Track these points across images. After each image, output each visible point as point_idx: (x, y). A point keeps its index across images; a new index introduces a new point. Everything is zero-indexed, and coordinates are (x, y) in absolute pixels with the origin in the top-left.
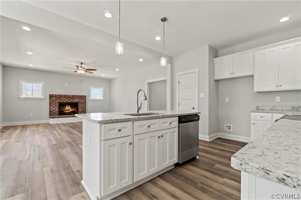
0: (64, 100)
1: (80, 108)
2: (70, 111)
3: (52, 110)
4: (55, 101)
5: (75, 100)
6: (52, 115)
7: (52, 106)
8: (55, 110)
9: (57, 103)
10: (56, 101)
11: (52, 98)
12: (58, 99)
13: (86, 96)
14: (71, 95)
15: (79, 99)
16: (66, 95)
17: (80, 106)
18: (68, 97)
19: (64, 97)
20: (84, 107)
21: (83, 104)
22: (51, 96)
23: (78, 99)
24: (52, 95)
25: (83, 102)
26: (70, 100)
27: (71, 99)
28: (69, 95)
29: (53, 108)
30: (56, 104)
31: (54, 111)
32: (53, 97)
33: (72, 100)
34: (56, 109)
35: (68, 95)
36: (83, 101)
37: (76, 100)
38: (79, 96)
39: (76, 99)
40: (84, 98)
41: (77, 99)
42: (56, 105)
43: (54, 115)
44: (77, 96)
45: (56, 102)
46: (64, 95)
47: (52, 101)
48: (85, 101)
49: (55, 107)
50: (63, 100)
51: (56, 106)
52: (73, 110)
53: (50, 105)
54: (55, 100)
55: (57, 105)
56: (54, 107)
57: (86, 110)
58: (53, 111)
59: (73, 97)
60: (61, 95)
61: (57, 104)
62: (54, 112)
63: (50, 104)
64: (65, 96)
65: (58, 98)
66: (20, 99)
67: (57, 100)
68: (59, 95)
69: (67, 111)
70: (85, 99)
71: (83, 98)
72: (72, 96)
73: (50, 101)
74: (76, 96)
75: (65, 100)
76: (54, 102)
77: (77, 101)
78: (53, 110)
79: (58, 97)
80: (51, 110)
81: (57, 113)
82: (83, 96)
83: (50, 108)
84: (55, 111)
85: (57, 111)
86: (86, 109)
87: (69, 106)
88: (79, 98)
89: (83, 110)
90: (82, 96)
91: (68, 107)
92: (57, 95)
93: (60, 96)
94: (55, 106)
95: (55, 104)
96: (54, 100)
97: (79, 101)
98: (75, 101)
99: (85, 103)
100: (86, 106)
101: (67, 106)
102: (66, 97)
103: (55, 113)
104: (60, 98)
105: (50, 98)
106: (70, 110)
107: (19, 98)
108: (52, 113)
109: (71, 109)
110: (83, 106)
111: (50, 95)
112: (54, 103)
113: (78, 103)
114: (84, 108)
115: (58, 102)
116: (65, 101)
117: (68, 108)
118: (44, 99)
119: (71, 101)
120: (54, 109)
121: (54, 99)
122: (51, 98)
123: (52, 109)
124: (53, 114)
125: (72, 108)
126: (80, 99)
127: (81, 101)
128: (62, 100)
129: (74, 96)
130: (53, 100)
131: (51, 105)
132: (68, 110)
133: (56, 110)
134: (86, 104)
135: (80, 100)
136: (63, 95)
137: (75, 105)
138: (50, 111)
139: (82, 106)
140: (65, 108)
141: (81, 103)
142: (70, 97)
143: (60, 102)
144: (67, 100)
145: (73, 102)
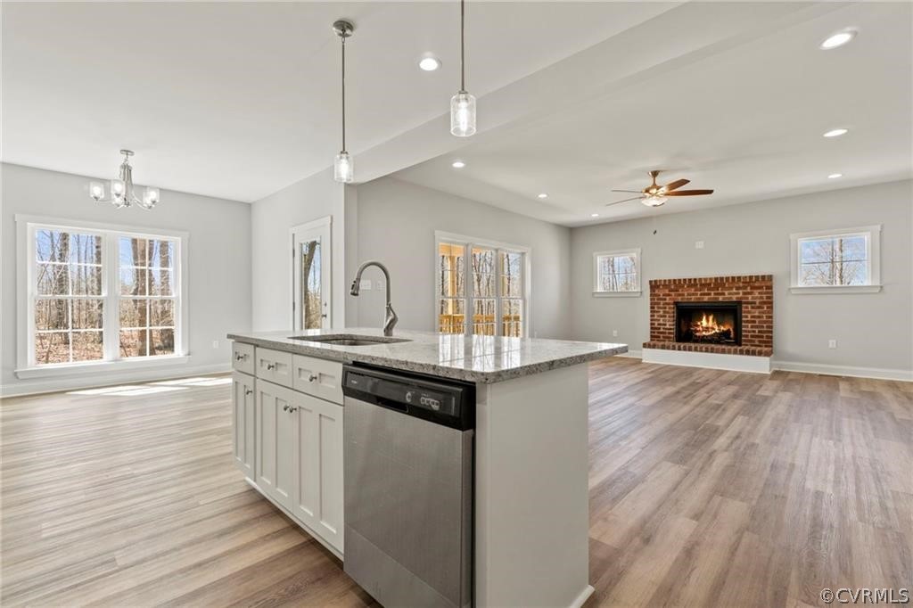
0: (689, 295)
1: (747, 322)
2: (713, 332)
3: (656, 326)
4: (665, 299)
5: (726, 292)
6: (656, 338)
7: (656, 314)
8: (665, 325)
9: (668, 304)
10: (668, 298)
11: (657, 292)
12: (673, 293)
13: (771, 277)
14: (711, 279)
15: (741, 291)
16: (695, 280)
17: (747, 314)
18: (702, 285)
19: (690, 286)
20: (765, 319)
21: (759, 307)
22: (654, 286)
23: (738, 288)
24: (656, 281)
25: (758, 301)
26: (709, 294)
27: (712, 292)
28: (705, 279)
29: (659, 320)
30: (667, 306)
31: (662, 327)
32: (658, 287)
33: (715, 294)
34: (668, 324)
35: (700, 279)
36: (757, 295)
38: (739, 278)
39: (731, 288)
41: (734, 291)
42: (668, 310)
43: (662, 338)
44: (733, 278)
45: (667, 301)
46: (690, 280)
47: (656, 298)
48: (770, 298)
49: (665, 316)
50: (686, 297)
51: (668, 313)
52: (722, 328)
53: (651, 312)
54: (664, 295)
55: (671, 310)
56: (661, 316)
57: (771, 332)
58: (659, 329)
59: (719, 283)
60: (680, 280)
61: (671, 308)
62: (662, 330)
63: (652, 308)
64: (693, 283)
65: (672, 291)
66: (595, 296)
67: (669, 295)
68: (675, 280)
69: (704, 333)
70: (770, 288)
71: (756, 285)
72: (716, 279)
73: (651, 299)
74: (727, 278)
75: (693, 294)
76: (662, 302)
77: (734, 298)
78: (659, 324)
79: (673, 287)
80: (654, 324)
81: (671, 333)
82: (757, 277)
83: (652, 320)
84: (664, 329)
85: (672, 329)
86: (771, 327)
87: (711, 318)
88: (741, 285)
89: (757, 330)
91: (708, 321)
92: (670, 280)
93: (677, 284)
94: (664, 312)
95: (665, 308)
96: (661, 296)
97: (741, 295)
98: (730, 295)
99: (770, 304)
100: (771, 317)
101: (704, 317)
102: (695, 285)
103: (665, 333)
104: (677, 291)
105: (650, 292)
106: (713, 329)
107: (592, 293)
108: (656, 334)
109: (716, 327)
110: (759, 317)
111: (651, 282)
112: (661, 306)
113: (738, 303)
115: (673, 302)
116: (694, 299)
117: (707, 325)
118: (639, 295)
119: (712, 296)
120: (661, 322)
121: (660, 292)
122: (654, 292)
123: (656, 323)
124: (660, 337)
125: (722, 323)
126: (745, 288)
127: (750, 297)
128: (684, 295)
129: (722, 279)
130: (659, 295)
131: (655, 312)
132: (707, 327)
133: (667, 327)
134: (771, 308)
135: (744, 293)
136: (685, 280)
138: (652, 328)
139: (757, 314)
140: (699, 323)
141: (749, 306)
142: (710, 284)
143: (677, 301)
144: (699, 296)
145: (721, 300)
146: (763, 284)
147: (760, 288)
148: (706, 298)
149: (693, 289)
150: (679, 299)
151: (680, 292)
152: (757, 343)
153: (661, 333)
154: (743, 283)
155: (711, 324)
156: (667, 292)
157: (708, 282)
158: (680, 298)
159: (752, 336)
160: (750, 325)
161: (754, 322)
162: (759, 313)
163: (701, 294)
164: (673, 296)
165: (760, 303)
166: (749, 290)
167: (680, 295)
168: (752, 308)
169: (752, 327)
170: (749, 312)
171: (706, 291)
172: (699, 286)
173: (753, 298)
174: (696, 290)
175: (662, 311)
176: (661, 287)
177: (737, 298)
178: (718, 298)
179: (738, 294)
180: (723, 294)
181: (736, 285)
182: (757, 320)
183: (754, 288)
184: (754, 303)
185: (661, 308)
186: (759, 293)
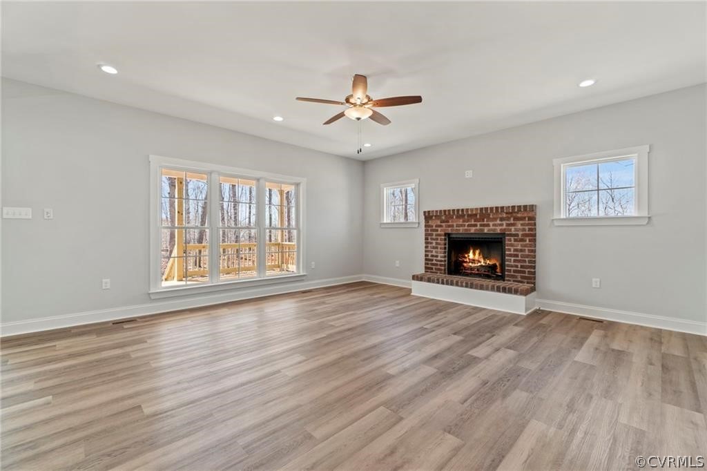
0: (457, 226)
1: (510, 255)
2: (479, 264)
3: (430, 257)
4: (437, 231)
5: (491, 223)
6: (429, 270)
7: (429, 245)
8: (437, 256)
9: (440, 235)
10: (439, 229)
11: (430, 223)
12: (444, 224)
14: (476, 209)
15: (504, 223)
16: (463, 210)
17: (511, 247)
18: (469, 215)
19: (458, 217)
20: (528, 253)
21: (522, 240)
22: (428, 216)
23: (502, 219)
24: (429, 212)
25: (520, 233)
26: (476, 225)
27: (478, 223)
28: (472, 210)
29: (432, 252)
30: (439, 238)
31: (434, 258)
32: (431, 218)
33: (481, 225)
35: (467, 210)
36: (519, 226)
37: (494, 225)
38: (502, 208)
39: (495, 219)
40: (525, 215)
41: (498, 222)
42: (439, 241)
44: (497, 208)
45: (439, 232)
46: (458, 210)
47: (429, 229)
48: (534, 230)
49: (437, 248)
50: (455, 228)
51: (439, 244)
52: (488, 262)
53: (426, 243)
54: (436, 226)
56: (434, 248)
58: (432, 260)
59: (484, 213)
61: (442, 240)
62: (434, 262)
63: (426, 239)
64: (461, 214)
65: (443, 222)
66: (382, 227)
67: (441, 226)
68: (445, 211)
69: (470, 264)
70: (533, 218)
71: (519, 215)
72: (481, 209)
74: (492, 209)
75: (461, 225)
76: (434, 233)
77: (498, 230)
78: (432, 256)
79: (443, 218)
81: (444, 266)
82: (519, 207)
83: (426, 251)
84: (436, 260)
85: (444, 261)
86: (534, 263)
87: (477, 252)
88: (505, 215)
89: (519, 265)
91: (474, 254)
92: (441, 211)
93: (447, 215)
94: (437, 243)
95: (437, 239)
96: (434, 228)
97: (504, 227)
98: (493, 227)
99: (533, 237)
100: (534, 252)
101: (471, 250)
102: (463, 216)
103: (437, 265)
104: (448, 222)
105: (425, 222)
106: (479, 262)
107: (380, 224)
108: (430, 266)
109: (482, 260)
110: (521, 251)
111: (425, 212)
112: (434, 237)
113: (503, 234)
114: (529, 257)
115: (443, 233)
116: (461, 230)
117: (474, 257)
118: (417, 226)
119: (478, 227)
120: (434, 253)
121: (433, 223)
122: (428, 222)
123: (430, 254)
124: (432, 269)
126: (508, 219)
127: (513, 228)
128: (453, 226)
129: (486, 209)
130: (432, 226)
131: (428, 243)
132: (474, 260)
133: (439, 258)
134: (533, 241)
135: (508, 225)
136: (453, 210)
137: (490, 244)
138: (426, 260)
139: (519, 247)
140: (466, 256)
141: (512, 238)
142: (476, 215)
143: (447, 232)
144: (466, 228)
145: (486, 231)
146: (526, 214)
147: (523, 219)
148: (473, 230)
149: (461, 221)
150: (449, 230)
151: (450, 223)
152: (519, 279)
153: (433, 264)
154: (507, 213)
155: (477, 257)
156: (439, 223)
157: (474, 212)
158: (450, 229)
159: (515, 271)
160: (513, 259)
161: (517, 256)
162: (522, 246)
163: (468, 226)
164: (444, 228)
165: (523, 235)
166: (512, 221)
167: (449, 226)
168: (515, 240)
169: (515, 261)
170: (512, 245)
171: (473, 223)
172: (466, 217)
173: (516, 230)
174: (464, 221)
175: (434, 242)
176: (434, 218)
177: (501, 230)
178: (484, 230)
179: (502, 225)
180: (488, 225)
181: (500, 216)
182: (520, 254)
183: (516, 219)
184: (517, 235)
185: (434, 240)
186: (522, 225)
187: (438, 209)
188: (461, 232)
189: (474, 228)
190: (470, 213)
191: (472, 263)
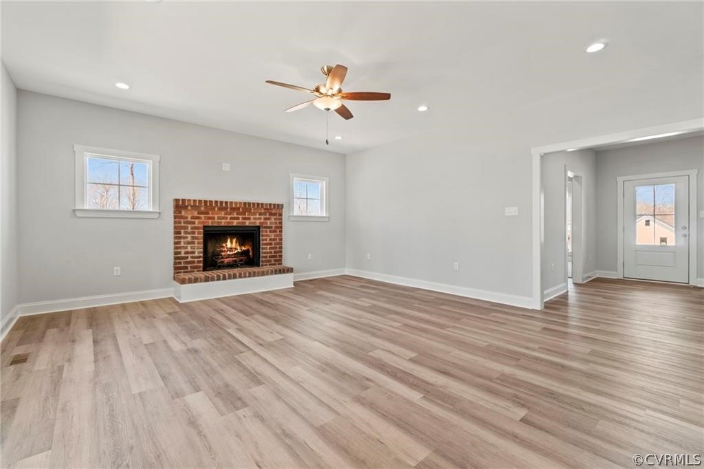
0: (219, 218)
1: (267, 244)
2: (236, 251)
3: (182, 255)
4: (194, 223)
5: (252, 217)
6: (182, 270)
7: (182, 240)
8: (193, 253)
9: (197, 228)
10: (197, 221)
11: (183, 213)
12: (202, 216)
13: (282, 205)
14: (240, 203)
15: (262, 217)
16: (226, 203)
17: (265, 238)
18: (232, 208)
19: (221, 209)
20: (278, 241)
21: (275, 231)
22: (180, 206)
23: (260, 214)
24: (184, 201)
25: (273, 226)
26: (238, 218)
27: (240, 217)
28: (236, 203)
29: (186, 248)
30: (196, 231)
31: (189, 255)
32: (186, 207)
33: (243, 219)
34: (196, 251)
35: (231, 203)
36: (273, 221)
38: (262, 204)
39: (255, 214)
40: (278, 212)
41: (258, 216)
42: (196, 235)
43: (189, 269)
44: (258, 204)
45: (196, 225)
46: (221, 202)
47: (182, 221)
48: (281, 223)
49: (193, 243)
50: (216, 220)
51: (197, 238)
52: (243, 248)
53: (175, 238)
54: (192, 218)
55: (200, 235)
56: (188, 243)
57: (281, 252)
58: (187, 257)
59: (247, 208)
60: (211, 202)
61: (199, 233)
62: (189, 259)
63: (177, 233)
64: (223, 206)
65: (202, 213)
66: (78, 214)
67: (198, 218)
68: (206, 202)
69: (228, 253)
70: (281, 215)
71: (273, 212)
72: (245, 204)
73: (175, 222)
74: (254, 204)
75: (223, 218)
76: (189, 226)
77: (257, 223)
78: (187, 253)
79: (203, 209)
80: (180, 253)
81: (198, 262)
82: (274, 205)
83: (176, 248)
84: (192, 257)
85: (200, 257)
86: (281, 248)
87: (234, 240)
88: (263, 211)
90: (270, 204)
91: (232, 242)
92: (200, 201)
93: (208, 206)
94: (193, 238)
95: (194, 233)
96: (189, 219)
97: (262, 220)
98: (253, 220)
99: (280, 227)
100: (281, 239)
101: (229, 240)
102: (226, 209)
103: (193, 262)
104: (208, 213)
105: (175, 213)
106: (236, 249)
107: (74, 210)
108: (183, 265)
109: (239, 248)
110: (274, 240)
111: (177, 200)
112: (189, 230)
113: (259, 227)
114: (278, 244)
115: (202, 225)
116: (223, 223)
117: (231, 246)
118: (157, 216)
119: (241, 220)
120: (189, 249)
121: (188, 214)
122: (181, 213)
123: (183, 251)
124: (186, 268)
125: (241, 245)
126: (265, 214)
127: (268, 222)
128: (214, 218)
129: (249, 204)
130: (187, 218)
131: (180, 238)
132: (231, 248)
133: (196, 254)
134: (281, 231)
135: (265, 219)
136: (216, 202)
137: (249, 236)
138: (176, 258)
139: (273, 237)
140: (224, 245)
141: (268, 230)
142: (239, 209)
143: (206, 224)
144: (228, 220)
145: (247, 224)
146: (275, 210)
147: (275, 214)
148: (235, 223)
149: (223, 213)
150: (210, 223)
151: (211, 215)
152: (273, 262)
153: (188, 263)
154: (265, 209)
155: (234, 245)
156: (196, 214)
157: (238, 206)
158: (210, 221)
159: (270, 257)
160: (268, 247)
161: (271, 244)
162: (275, 236)
163: (231, 218)
164: (203, 220)
165: (276, 227)
166: (268, 216)
167: (209, 218)
168: (270, 232)
169: (270, 248)
170: (267, 236)
171: (235, 216)
172: (229, 210)
173: (271, 223)
174: (226, 214)
175: (189, 236)
176: (189, 208)
177: (260, 223)
178: (245, 223)
179: (260, 219)
180: (249, 219)
181: (260, 211)
182: (273, 242)
183: (271, 214)
184: (271, 227)
185: (189, 233)
186: (275, 219)
187: (198, 198)
188: (223, 224)
189: (236, 221)
190: (234, 206)
191: (230, 251)
